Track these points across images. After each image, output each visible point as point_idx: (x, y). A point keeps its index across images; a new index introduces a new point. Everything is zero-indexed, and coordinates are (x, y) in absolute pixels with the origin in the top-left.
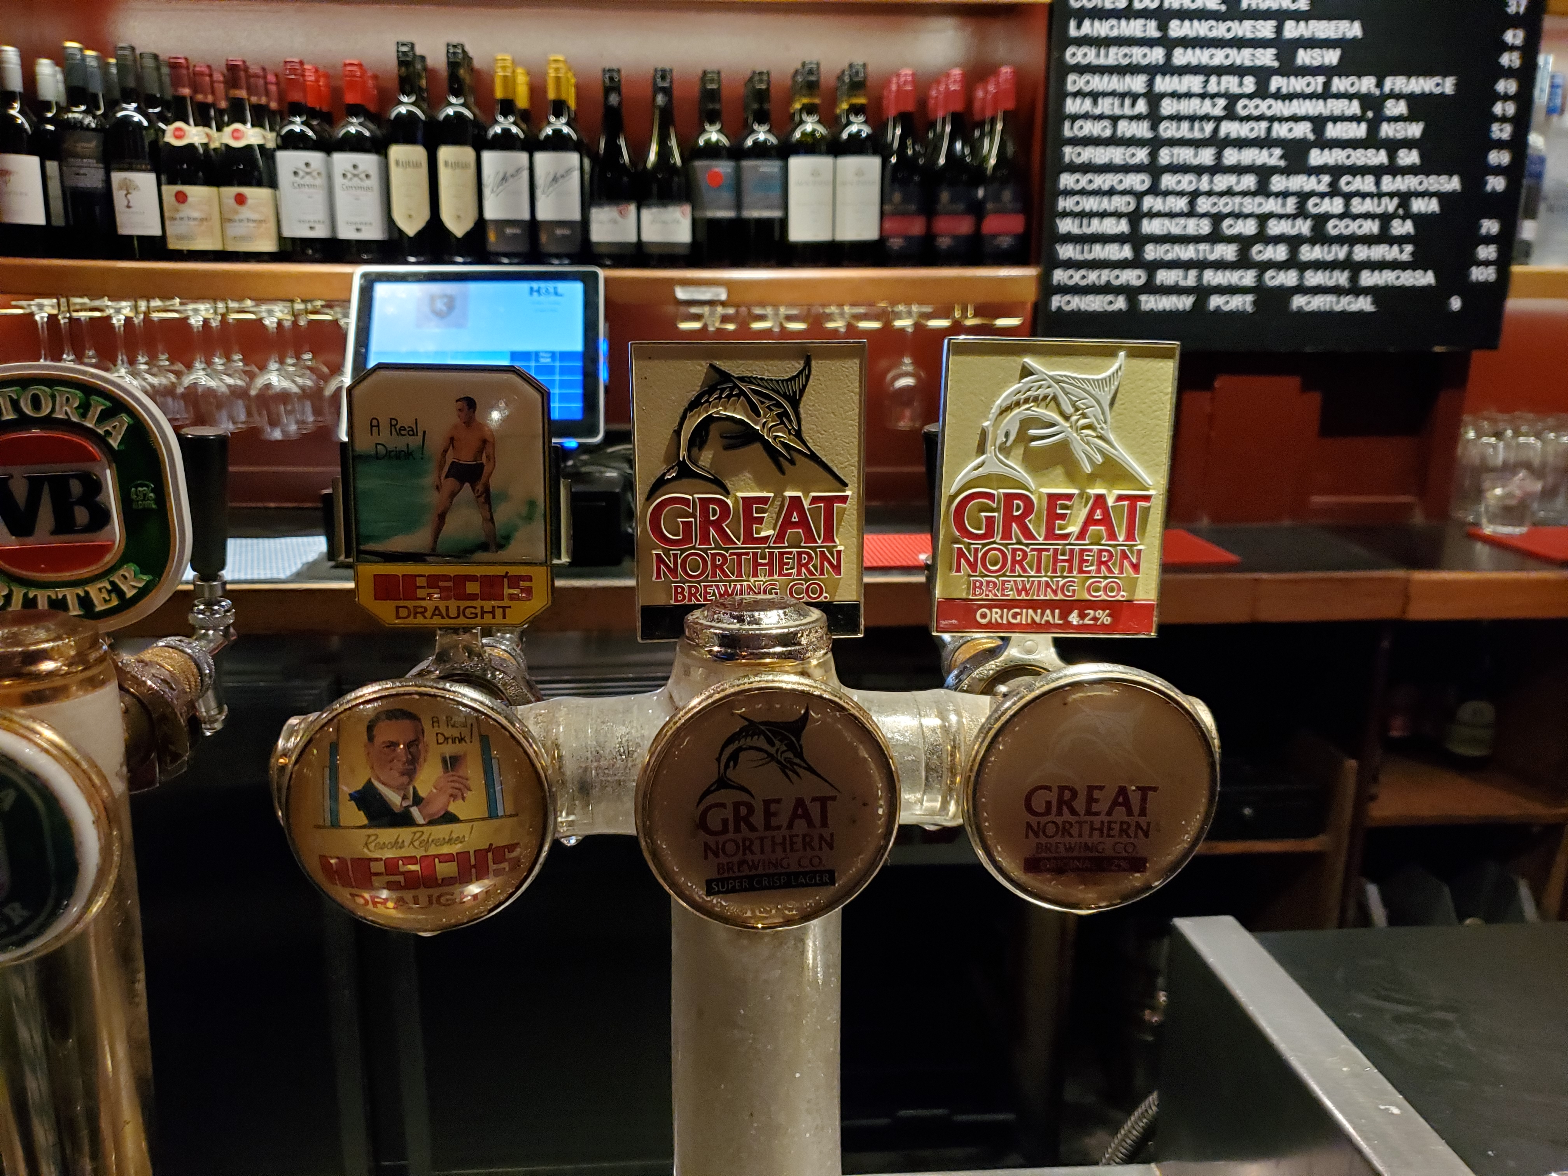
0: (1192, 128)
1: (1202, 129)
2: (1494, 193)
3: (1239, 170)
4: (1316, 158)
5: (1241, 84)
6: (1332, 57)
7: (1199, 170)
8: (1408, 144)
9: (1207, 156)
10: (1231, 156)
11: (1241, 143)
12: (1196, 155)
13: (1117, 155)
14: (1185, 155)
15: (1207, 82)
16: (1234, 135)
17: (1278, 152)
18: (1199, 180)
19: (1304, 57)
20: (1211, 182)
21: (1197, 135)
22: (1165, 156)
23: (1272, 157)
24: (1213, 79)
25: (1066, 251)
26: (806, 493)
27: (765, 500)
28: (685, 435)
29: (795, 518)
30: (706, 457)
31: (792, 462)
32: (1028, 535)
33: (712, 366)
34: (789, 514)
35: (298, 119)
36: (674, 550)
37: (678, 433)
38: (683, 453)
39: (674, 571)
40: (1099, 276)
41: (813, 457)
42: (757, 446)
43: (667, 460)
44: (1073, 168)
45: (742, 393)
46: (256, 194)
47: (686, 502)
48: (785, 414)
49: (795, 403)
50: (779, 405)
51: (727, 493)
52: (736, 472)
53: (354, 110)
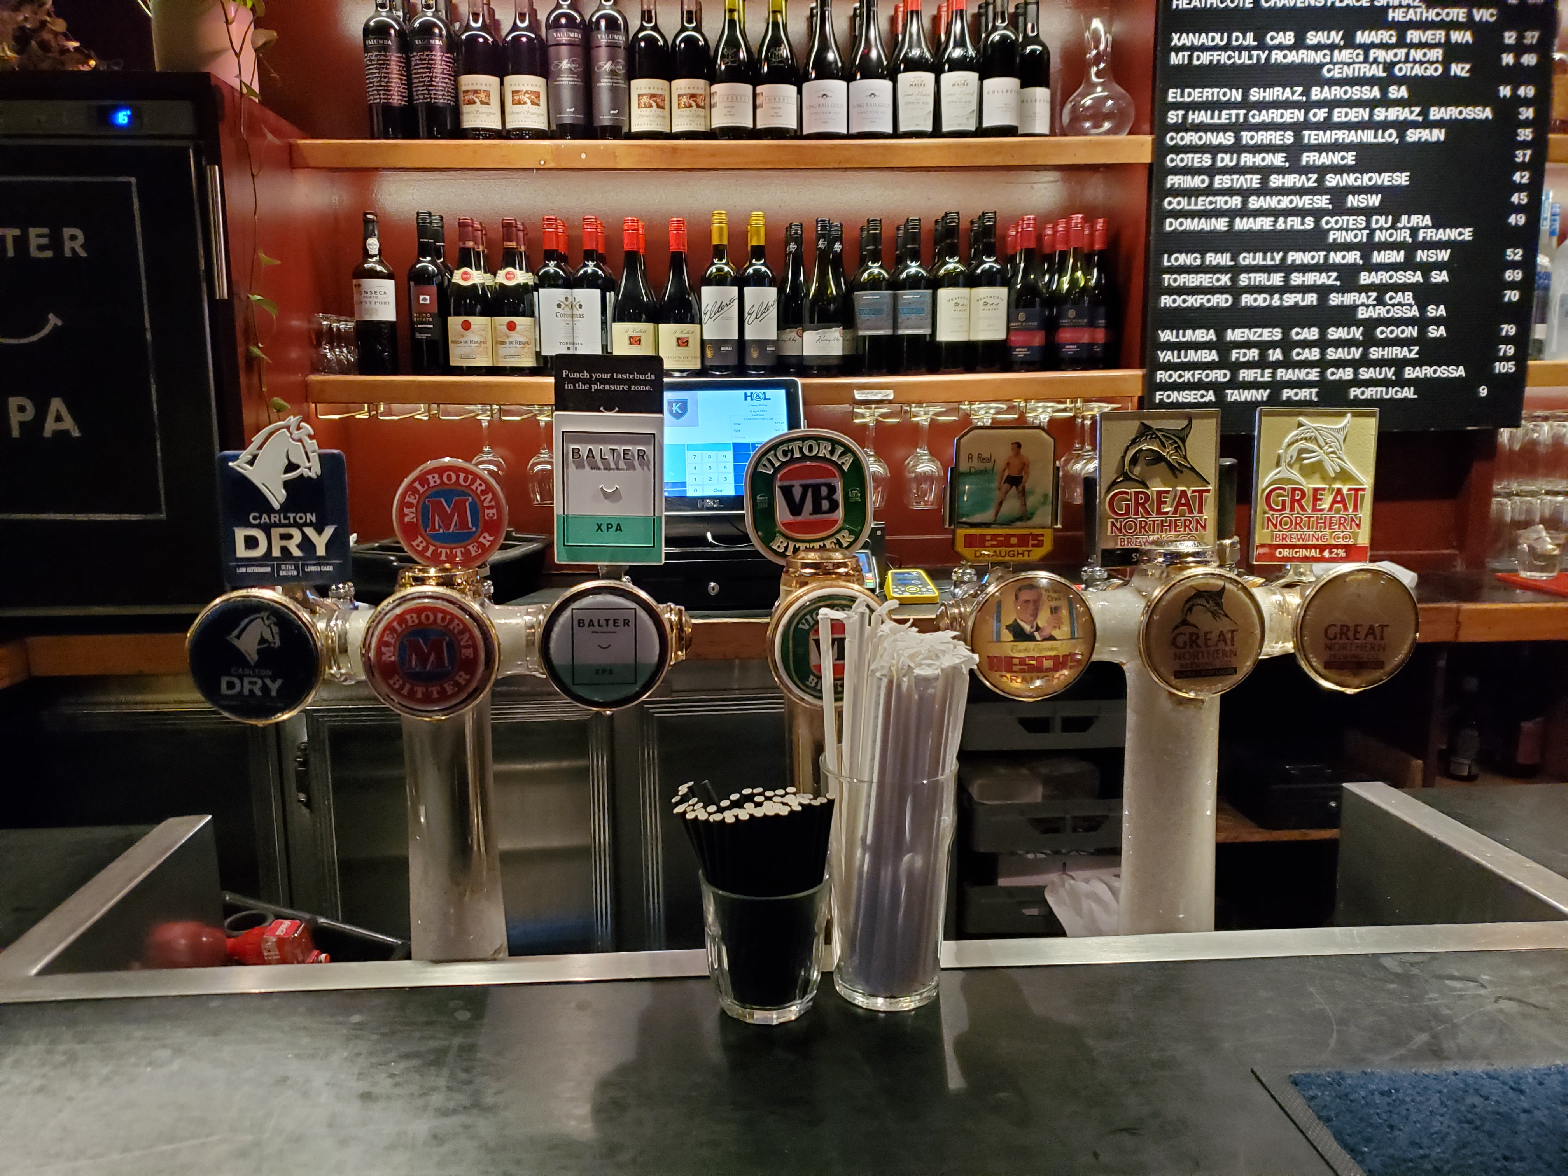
0: (1264, 259)
1: (1273, 259)
2: (1510, 302)
3: (1304, 289)
4: (1365, 278)
5: (1303, 224)
6: (1375, 200)
7: (1271, 290)
8: (1439, 266)
9: (1277, 279)
10: (1297, 279)
11: (1304, 269)
12: (1269, 280)
13: (1205, 280)
14: (1260, 279)
15: (1275, 222)
16: (1298, 262)
17: (1334, 275)
18: (1272, 299)
19: (1352, 201)
20: (1281, 299)
21: (1269, 262)
22: (1244, 280)
23: (1329, 279)
24: (1281, 220)
25: (1166, 356)
26: (1188, 487)
27: (1167, 492)
28: (1128, 459)
29: (1183, 501)
30: (1137, 470)
31: (1182, 472)
32: (1303, 509)
33: (1142, 423)
34: (1180, 499)
35: (552, 263)
36: (1121, 519)
37: (1123, 458)
38: (1126, 467)
39: (1120, 530)
40: (1193, 375)
41: (1192, 469)
42: (1163, 464)
43: (1117, 471)
44: (1171, 291)
45: (1157, 436)
46: (522, 322)
47: (1127, 493)
48: (1179, 447)
49: (1184, 441)
50: (1175, 442)
51: (1148, 488)
52: (1152, 477)
53: (589, 255)
